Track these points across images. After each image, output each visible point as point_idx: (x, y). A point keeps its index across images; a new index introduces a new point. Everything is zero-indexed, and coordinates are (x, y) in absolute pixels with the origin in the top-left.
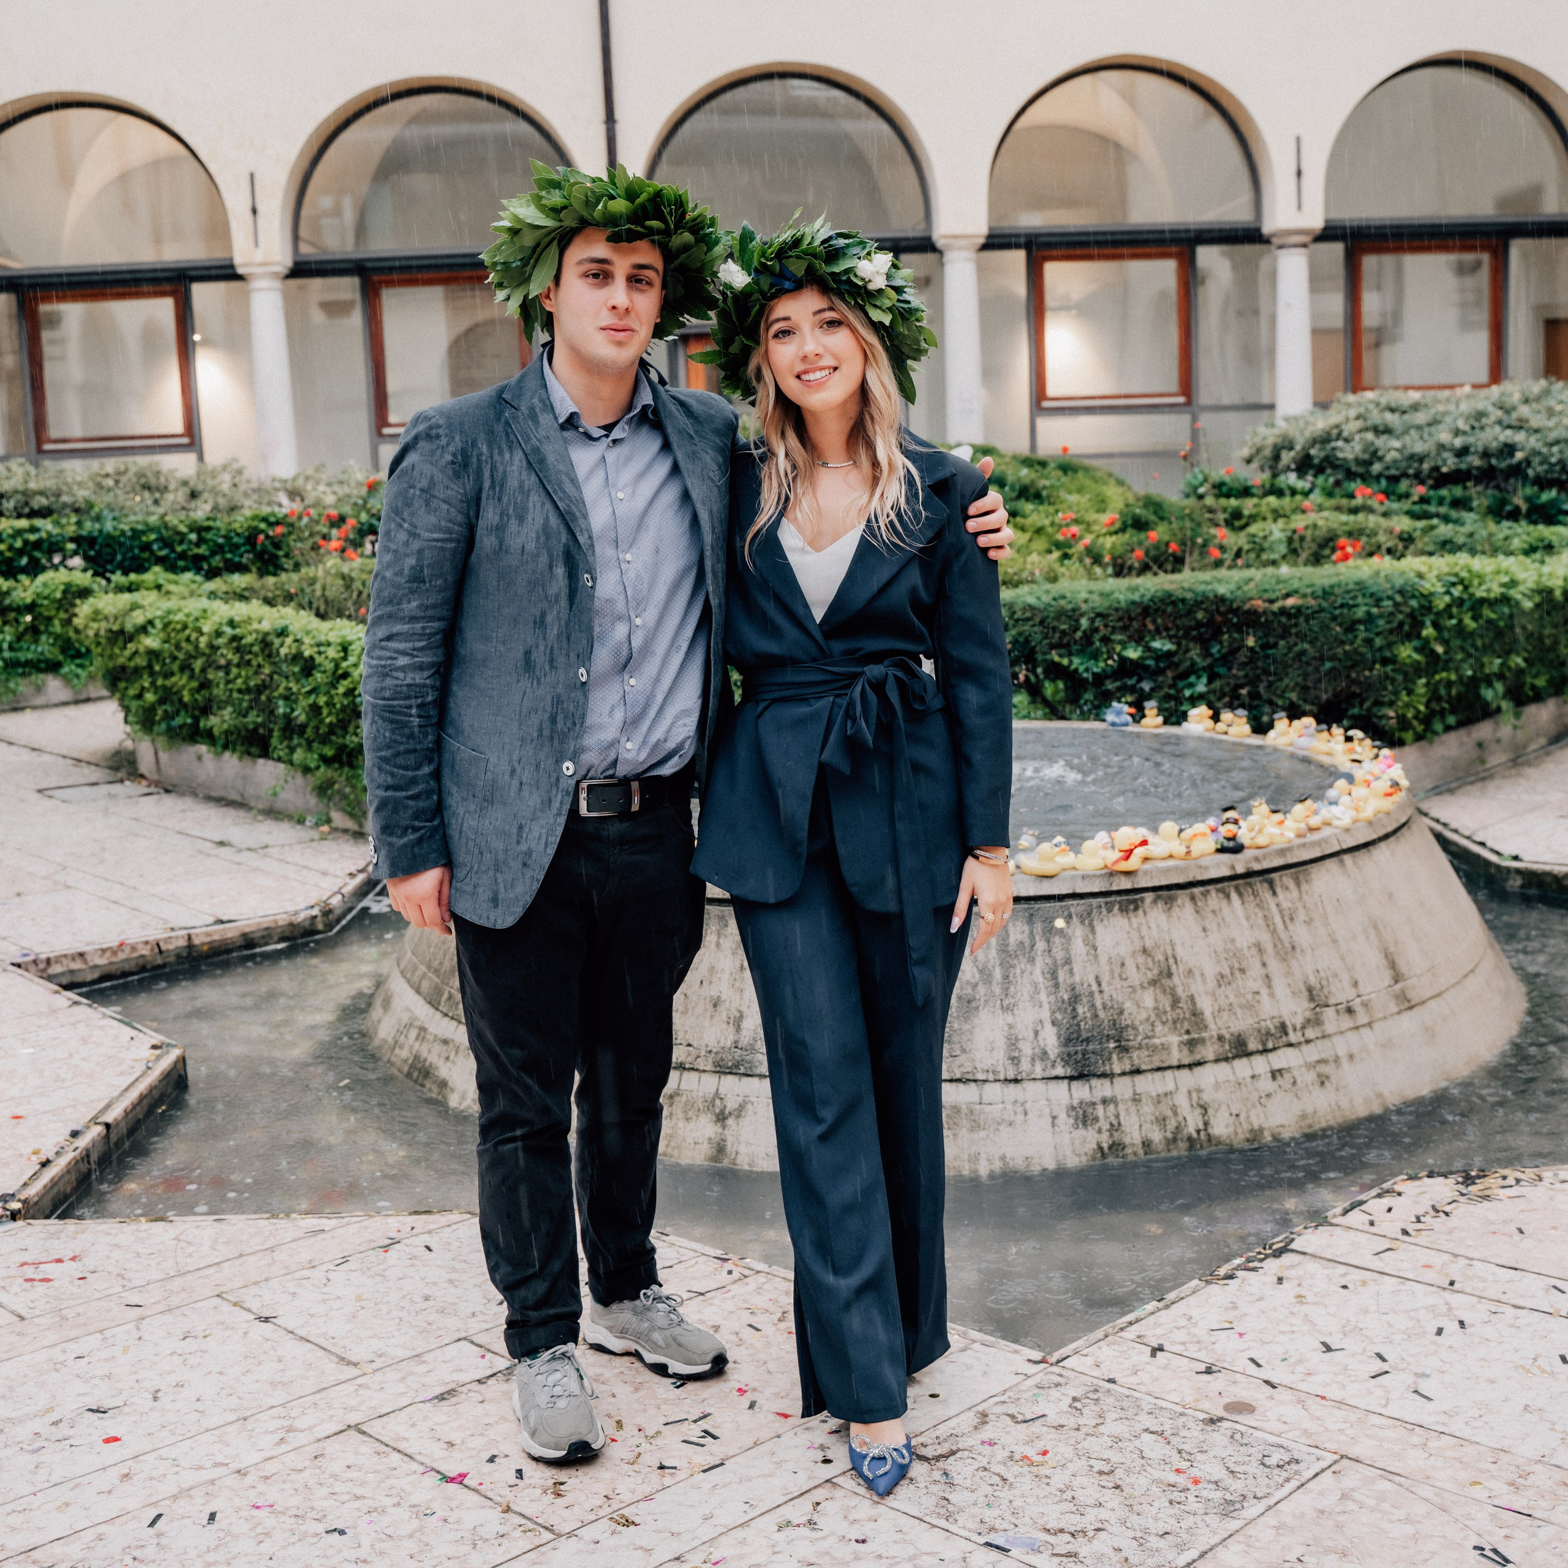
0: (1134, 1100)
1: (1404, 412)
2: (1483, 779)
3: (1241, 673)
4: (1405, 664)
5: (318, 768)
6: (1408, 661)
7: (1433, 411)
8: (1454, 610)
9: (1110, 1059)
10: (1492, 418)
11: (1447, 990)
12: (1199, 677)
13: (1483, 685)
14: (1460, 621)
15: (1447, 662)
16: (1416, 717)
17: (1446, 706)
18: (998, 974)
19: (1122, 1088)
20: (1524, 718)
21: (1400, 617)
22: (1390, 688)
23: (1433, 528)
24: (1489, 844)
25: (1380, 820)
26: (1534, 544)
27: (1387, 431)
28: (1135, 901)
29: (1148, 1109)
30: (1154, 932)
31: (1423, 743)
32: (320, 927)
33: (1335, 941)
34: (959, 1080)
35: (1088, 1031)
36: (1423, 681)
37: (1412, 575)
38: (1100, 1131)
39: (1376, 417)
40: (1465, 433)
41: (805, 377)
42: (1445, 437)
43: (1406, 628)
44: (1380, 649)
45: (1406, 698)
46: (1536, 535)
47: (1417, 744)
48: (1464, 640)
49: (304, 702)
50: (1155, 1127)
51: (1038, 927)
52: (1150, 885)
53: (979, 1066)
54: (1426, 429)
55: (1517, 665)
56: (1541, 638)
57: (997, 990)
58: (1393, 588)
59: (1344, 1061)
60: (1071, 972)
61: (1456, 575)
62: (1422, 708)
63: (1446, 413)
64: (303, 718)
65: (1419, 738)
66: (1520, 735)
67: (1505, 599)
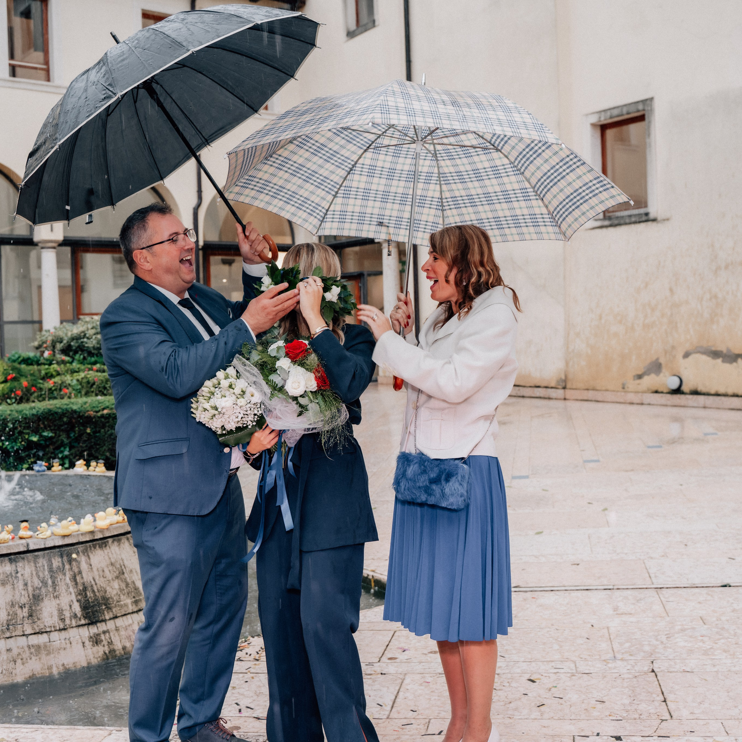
0: (116, 630)
3: (84, 445)
9: (104, 614)
12: (65, 448)
18: (50, 582)
19: (110, 625)
28: (105, 543)
29: (123, 633)
30: (115, 555)
34: (38, 633)
35: (92, 602)
38: (104, 646)
50: (127, 641)
51: (65, 558)
52: (110, 535)
53: (47, 625)
57: (51, 589)
60: (82, 578)
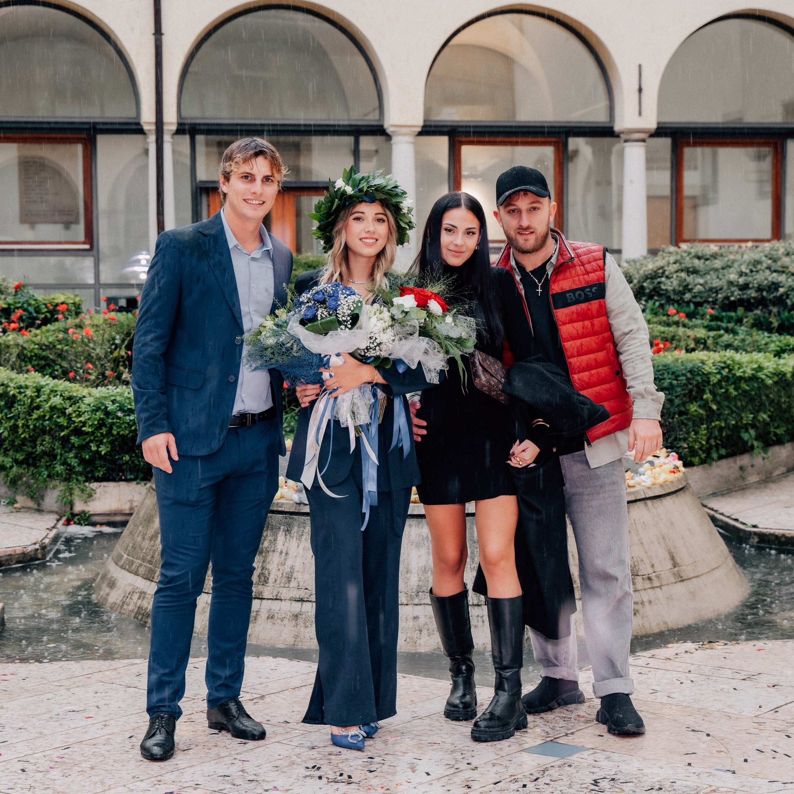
1: (707, 259)
2: (743, 489)
4: (693, 415)
5: (11, 467)
6: (695, 413)
7: (726, 259)
8: (723, 383)
10: (765, 265)
11: (702, 575)
13: (743, 430)
14: (727, 390)
15: (719, 415)
16: (700, 449)
17: (720, 442)
20: (769, 454)
21: (690, 387)
22: (684, 429)
23: (721, 336)
24: (740, 520)
25: (667, 485)
26: (784, 348)
27: (695, 272)
31: (705, 465)
32: (40, 556)
33: (642, 543)
36: (705, 426)
37: (698, 362)
39: (688, 262)
40: (746, 274)
41: (364, 240)
42: (733, 277)
43: (694, 393)
44: (678, 406)
45: (694, 437)
46: (784, 342)
47: (701, 466)
48: (730, 402)
49: (7, 425)
54: (721, 271)
55: (764, 419)
56: (779, 402)
58: (686, 369)
59: (647, 604)
61: (725, 363)
62: (704, 443)
63: (733, 261)
64: (6, 434)
65: (703, 462)
66: (768, 464)
67: (754, 378)
